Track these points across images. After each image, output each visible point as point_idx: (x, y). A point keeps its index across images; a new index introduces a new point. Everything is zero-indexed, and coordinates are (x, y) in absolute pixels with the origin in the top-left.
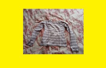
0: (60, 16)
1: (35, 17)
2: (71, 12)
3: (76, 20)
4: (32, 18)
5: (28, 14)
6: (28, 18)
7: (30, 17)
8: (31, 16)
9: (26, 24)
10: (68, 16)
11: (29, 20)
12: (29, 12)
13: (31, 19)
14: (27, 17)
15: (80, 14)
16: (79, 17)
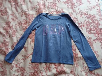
0: (60, 8)
1: (21, 9)
2: (78, 2)
3: (85, 14)
4: (17, 10)
5: (11, 5)
6: (12, 10)
7: (14, 9)
8: (16, 8)
9: (8, 18)
10: (72, 8)
11: (13, 13)
12: (14, 2)
13: (16, 12)
14: (9, 9)
15: (91, 5)
16: (89, 9)
